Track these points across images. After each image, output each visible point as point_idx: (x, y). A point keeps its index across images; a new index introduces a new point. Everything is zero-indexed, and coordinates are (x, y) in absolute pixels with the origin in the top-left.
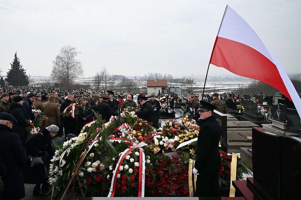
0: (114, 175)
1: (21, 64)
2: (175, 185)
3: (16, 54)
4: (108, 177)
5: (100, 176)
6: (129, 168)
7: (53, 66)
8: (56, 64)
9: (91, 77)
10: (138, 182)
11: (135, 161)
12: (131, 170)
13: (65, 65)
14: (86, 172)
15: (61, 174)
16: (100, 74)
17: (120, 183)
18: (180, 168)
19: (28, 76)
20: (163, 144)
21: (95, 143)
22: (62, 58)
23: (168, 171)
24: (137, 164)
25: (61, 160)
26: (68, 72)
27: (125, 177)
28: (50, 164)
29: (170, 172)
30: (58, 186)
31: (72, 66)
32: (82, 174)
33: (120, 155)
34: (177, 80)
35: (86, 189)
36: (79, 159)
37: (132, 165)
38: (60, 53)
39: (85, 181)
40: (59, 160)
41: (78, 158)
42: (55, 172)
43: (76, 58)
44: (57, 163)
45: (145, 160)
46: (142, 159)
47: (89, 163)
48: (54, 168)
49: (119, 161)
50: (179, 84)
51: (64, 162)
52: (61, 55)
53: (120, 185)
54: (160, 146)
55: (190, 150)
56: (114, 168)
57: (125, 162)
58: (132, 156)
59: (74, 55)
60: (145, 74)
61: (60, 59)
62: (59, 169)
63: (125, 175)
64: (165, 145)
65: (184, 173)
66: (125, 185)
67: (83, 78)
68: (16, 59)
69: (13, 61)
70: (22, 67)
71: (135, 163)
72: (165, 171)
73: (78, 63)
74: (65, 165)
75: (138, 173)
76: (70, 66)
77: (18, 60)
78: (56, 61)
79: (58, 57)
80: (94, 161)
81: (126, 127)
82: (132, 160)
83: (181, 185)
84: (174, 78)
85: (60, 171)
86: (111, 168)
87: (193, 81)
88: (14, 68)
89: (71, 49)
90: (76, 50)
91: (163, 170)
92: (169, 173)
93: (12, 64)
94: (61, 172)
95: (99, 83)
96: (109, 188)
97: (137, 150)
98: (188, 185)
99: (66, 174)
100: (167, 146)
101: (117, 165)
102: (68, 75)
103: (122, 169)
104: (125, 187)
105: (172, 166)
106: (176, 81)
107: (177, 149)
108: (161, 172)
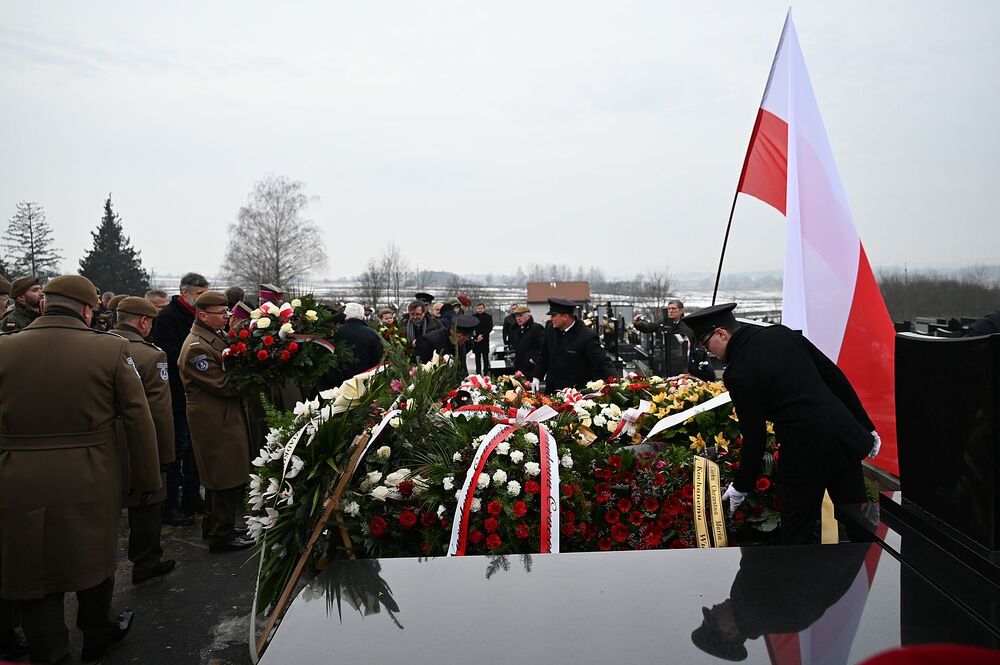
0: (461, 504)
1: (124, 233)
2: (651, 534)
3: (109, 200)
4: (439, 513)
5: (412, 511)
6: (508, 480)
7: (228, 240)
8: (240, 233)
9: (349, 278)
10: (539, 523)
11: (526, 459)
12: (514, 487)
13: (268, 236)
14: (366, 501)
15: (290, 501)
16: (379, 266)
17: (482, 528)
18: (668, 482)
19: (149, 272)
20: (605, 425)
21: (391, 418)
22: (260, 214)
23: (630, 490)
24: (532, 468)
25: (289, 456)
26: (278, 260)
27: (495, 507)
28: (252, 476)
29: (637, 496)
30: (279, 541)
31: (289, 242)
32: (354, 508)
33: (475, 444)
34: (618, 284)
35: (370, 552)
36: (348, 453)
37: (516, 472)
38: (252, 199)
39: (365, 528)
40: (281, 459)
41: (344, 450)
42: (269, 495)
43: (304, 216)
44: (276, 467)
45: (557, 458)
46: (548, 453)
47: (376, 476)
48: (264, 486)
49: (476, 461)
50: (623, 298)
51: (298, 464)
52: (254, 207)
53: (480, 534)
54: (594, 428)
55: (692, 438)
56: (459, 484)
57: (496, 462)
58: (515, 444)
59: (298, 205)
60: (520, 269)
61: (253, 217)
62: (283, 487)
63: (498, 501)
64: (612, 427)
65: (679, 496)
66: (497, 532)
67: (326, 281)
68: (109, 219)
69: (100, 224)
70: (128, 243)
71: (526, 465)
72: (619, 492)
73: (308, 230)
74: (302, 473)
75: (538, 496)
76: (283, 239)
77: (116, 220)
78: (237, 223)
79: (246, 213)
80: (392, 470)
81: (480, 387)
82: (517, 456)
83: (673, 533)
84: (608, 281)
85: (285, 492)
86: (448, 483)
87: (666, 288)
88: (101, 245)
89: (288, 188)
90: (303, 191)
91: (613, 491)
92: (632, 500)
93: (97, 232)
94: (288, 497)
95: (376, 295)
96: (445, 546)
97: (533, 428)
98: (694, 534)
99: (303, 501)
100: (619, 430)
101: (471, 473)
102: (278, 267)
103: (487, 483)
104: (498, 538)
105: (642, 477)
106: (615, 288)
107: (649, 436)
108: (607, 494)
